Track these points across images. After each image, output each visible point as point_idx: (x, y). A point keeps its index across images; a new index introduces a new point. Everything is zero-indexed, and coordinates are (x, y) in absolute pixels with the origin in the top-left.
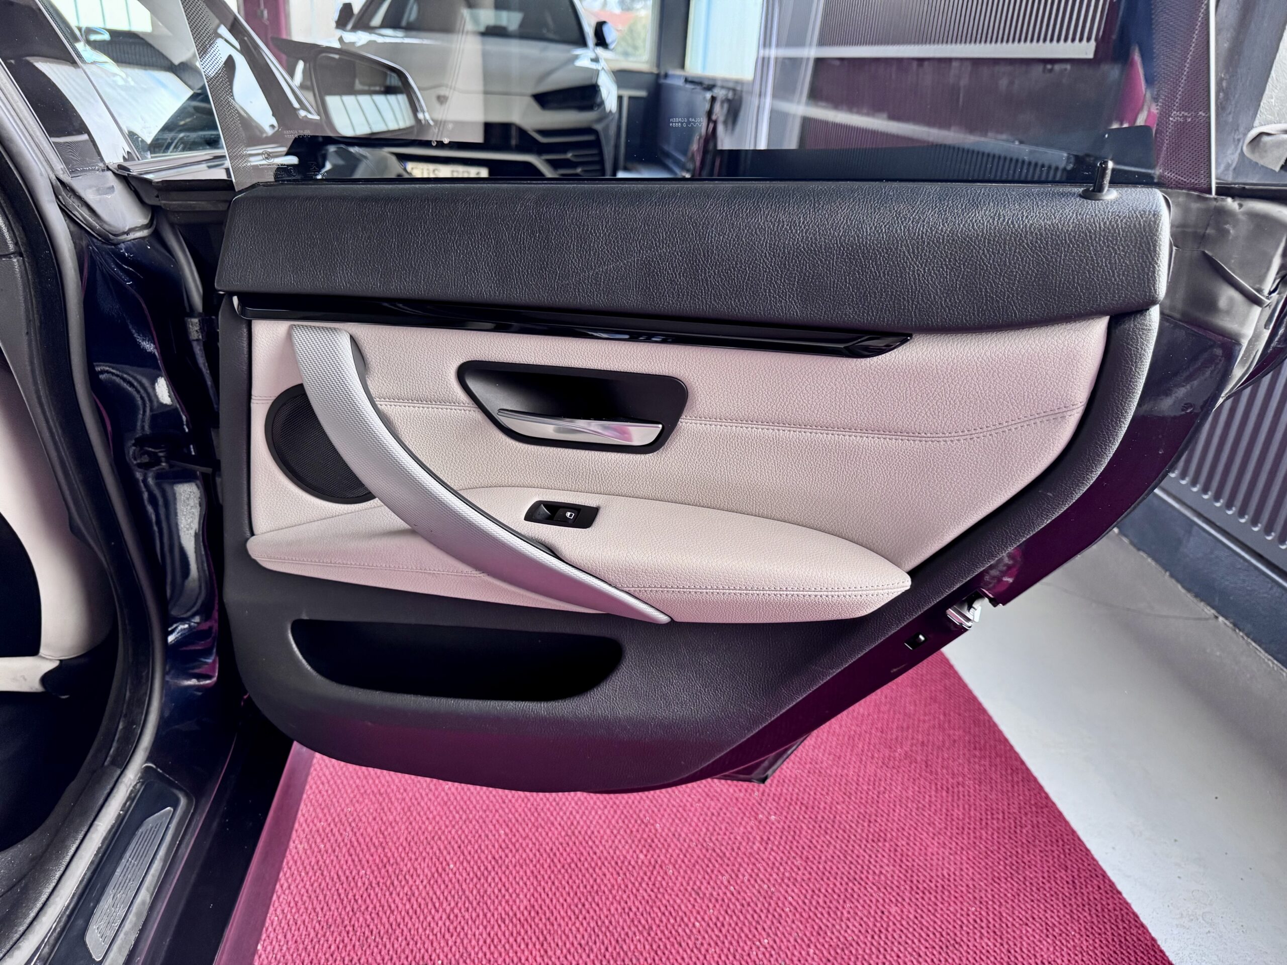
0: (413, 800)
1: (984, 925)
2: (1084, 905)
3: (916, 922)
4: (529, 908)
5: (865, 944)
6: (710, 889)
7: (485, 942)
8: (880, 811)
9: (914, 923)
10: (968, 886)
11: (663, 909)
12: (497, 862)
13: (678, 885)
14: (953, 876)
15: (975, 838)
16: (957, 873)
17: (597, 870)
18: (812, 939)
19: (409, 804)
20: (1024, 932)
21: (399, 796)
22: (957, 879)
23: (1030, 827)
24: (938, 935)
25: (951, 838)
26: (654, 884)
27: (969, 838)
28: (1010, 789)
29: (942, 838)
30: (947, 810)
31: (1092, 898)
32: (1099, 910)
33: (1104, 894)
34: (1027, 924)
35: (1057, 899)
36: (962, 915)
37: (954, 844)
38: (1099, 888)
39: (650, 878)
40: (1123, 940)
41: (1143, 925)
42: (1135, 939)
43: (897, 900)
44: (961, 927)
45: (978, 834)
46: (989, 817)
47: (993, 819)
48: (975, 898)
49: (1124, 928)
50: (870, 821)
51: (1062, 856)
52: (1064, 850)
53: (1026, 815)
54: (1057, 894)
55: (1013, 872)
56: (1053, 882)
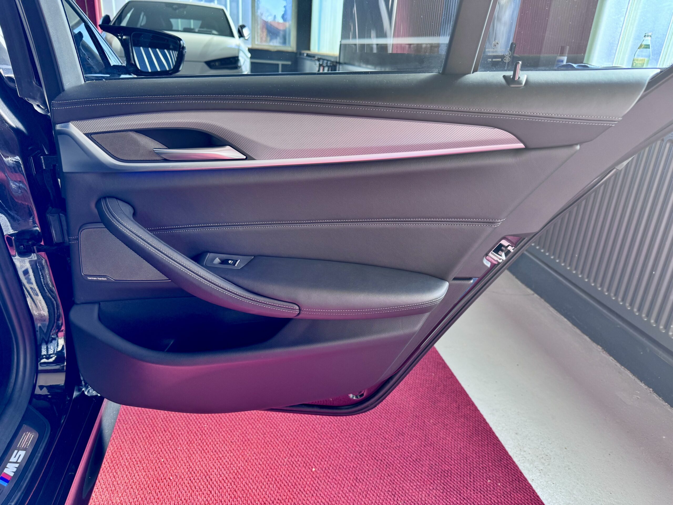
1: (416, 426)
2: (462, 416)
3: (386, 425)
4: (209, 429)
5: (362, 435)
7: (187, 443)
9: (385, 426)
10: (411, 410)
11: (271, 426)
14: (405, 407)
16: (407, 406)
18: (338, 434)
20: (434, 427)
22: (407, 408)
23: (442, 386)
24: (395, 430)
25: (406, 392)
28: (436, 371)
31: (466, 413)
32: (468, 417)
33: (471, 411)
34: (435, 424)
36: (407, 422)
37: (407, 394)
38: (470, 409)
40: (477, 429)
41: (486, 423)
43: (379, 417)
44: (406, 427)
46: (424, 383)
47: (426, 383)
48: (414, 415)
51: (455, 397)
52: (456, 395)
53: (441, 381)
54: (451, 412)
55: (432, 404)
56: (449, 408)
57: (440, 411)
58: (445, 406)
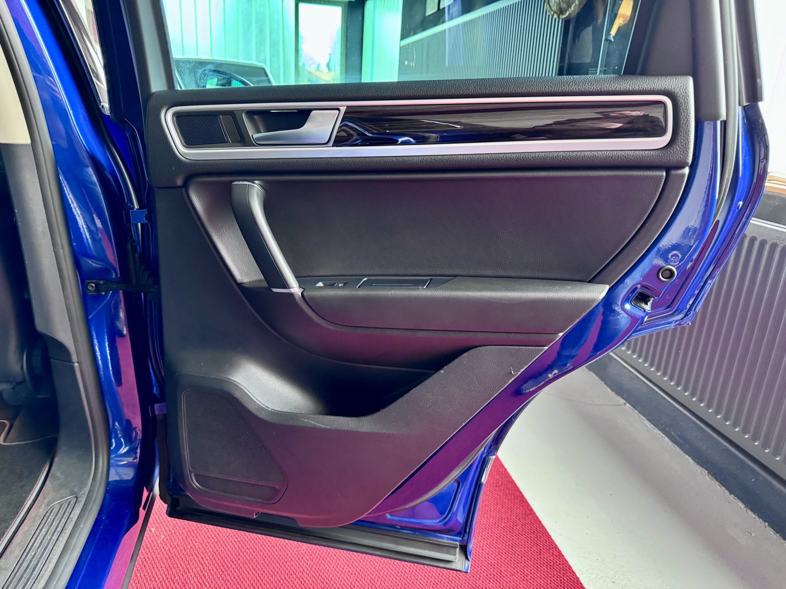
0: (188, 533)
1: (491, 577)
2: (544, 563)
3: (456, 578)
4: (250, 585)
6: (348, 569)
10: (485, 557)
11: (322, 580)
12: (233, 562)
13: (331, 567)
15: (491, 533)
16: (480, 552)
17: (288, 563)
19: (186, 535)
20: (512, 578)
21: (181, 532)
22: (480, 554)
24: (467, 584)
26: (319, 568)
31: (548, 559)
33: (555, 557)
34: (513, 575)
35: (531, 561)
37: (480, 536)
38: (553, 554)
39: (316, 566)
40: (562, 579)
41: (573, 571)
42: (568, 578)
44: (480, 579)
45: (493, 531)
46: (500, 522)
47: (502, 522)
48: (488, 563)
49: (563, 573)
52: (537, 536)
53: (519, 519)
54: (531, 559)
55: (509, 549)
56: (530, 553)
57: (518, 557)
58: (525, 551)
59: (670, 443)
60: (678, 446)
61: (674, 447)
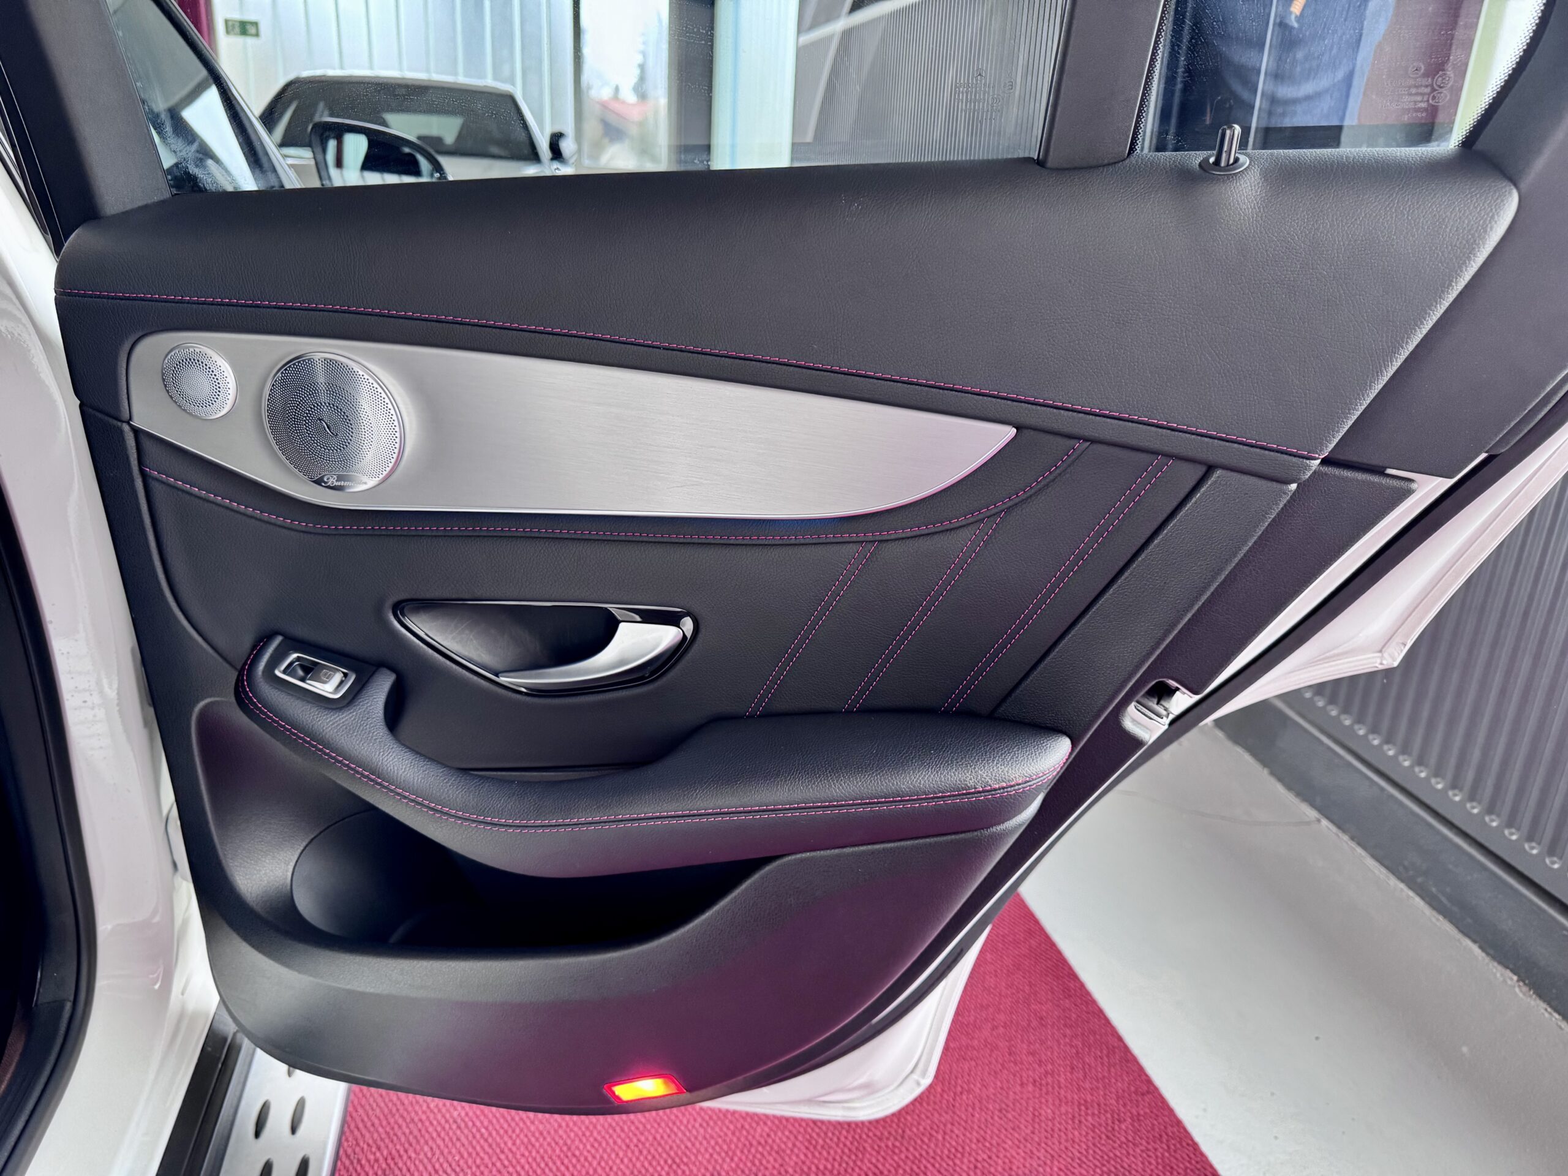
8: (957, 1118)
15: (1067, 1141)
25: (1039, 1144)
27: (1060, 1143)
29: (1029, 1145)
30: (1035, 1109)
37: (1043, 1151)
45: (1070, 1135)
46: (1083, 1113)
47: (1087, 1114)
50: (945, 1133)
51: (1167, 1154)
53: (1125, 1105)
59: (1427, 911)
60: (1445, 917)
61: (1438, 920)
